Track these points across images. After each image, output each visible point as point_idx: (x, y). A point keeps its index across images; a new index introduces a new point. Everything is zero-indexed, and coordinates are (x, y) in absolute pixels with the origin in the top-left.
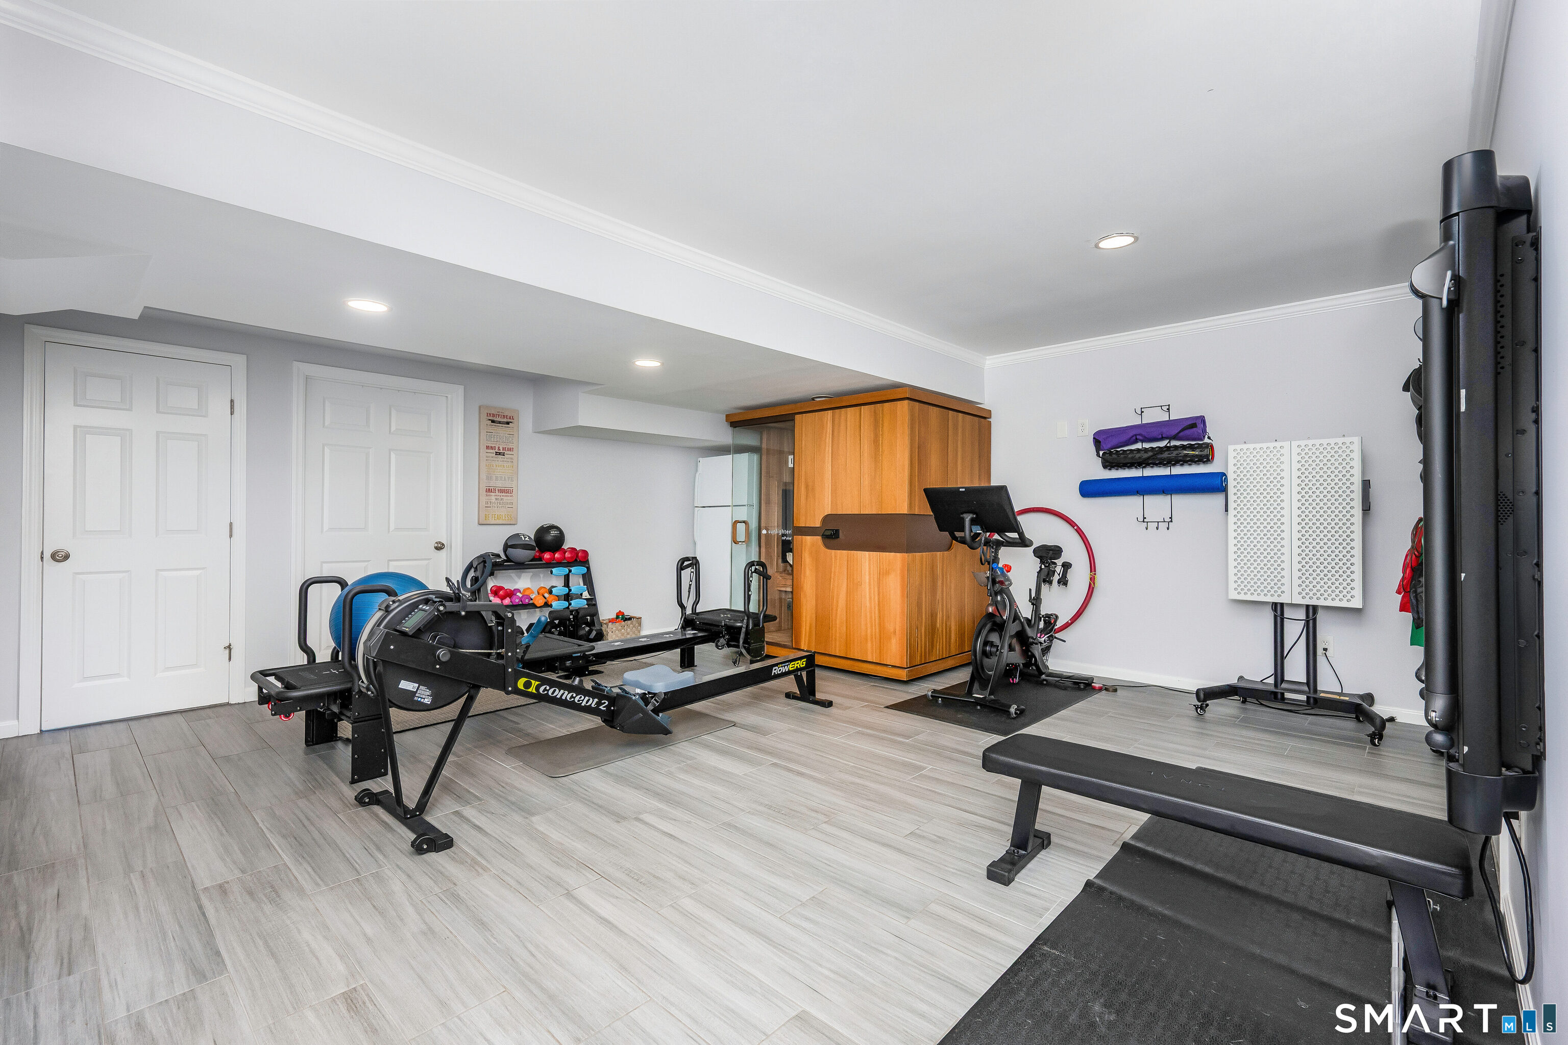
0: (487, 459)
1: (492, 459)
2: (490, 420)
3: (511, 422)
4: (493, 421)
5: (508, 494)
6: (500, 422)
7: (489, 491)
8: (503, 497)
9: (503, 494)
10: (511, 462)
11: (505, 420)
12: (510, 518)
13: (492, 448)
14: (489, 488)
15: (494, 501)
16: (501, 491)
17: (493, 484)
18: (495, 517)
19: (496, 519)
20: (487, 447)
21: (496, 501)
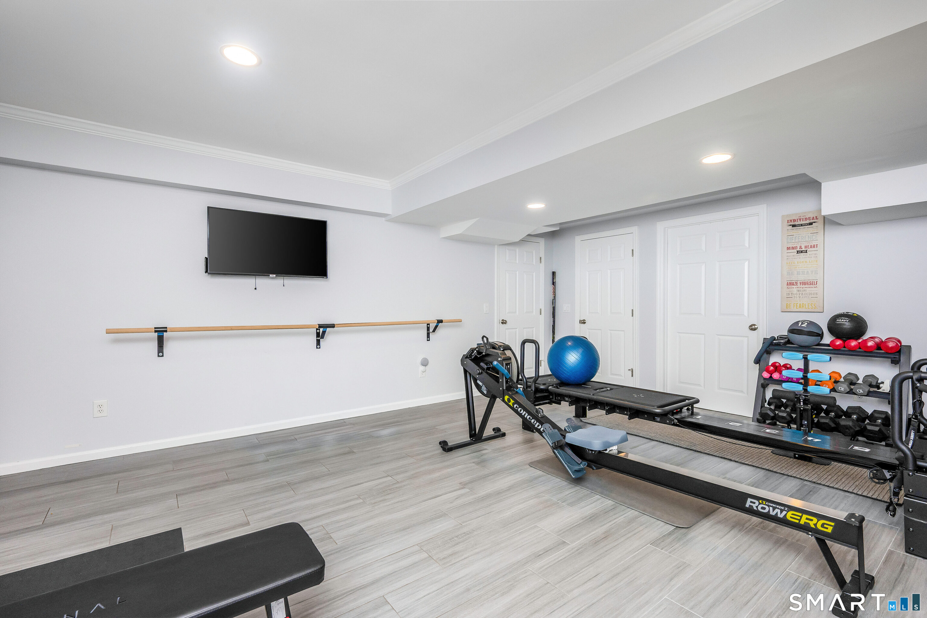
0: (788, 258)
1: (793, 257)
2: (791, 225)
3: (814, 222)
4: (794, 226)
5: (811, 286)
6: (802, 225)
7: (790, 284)
8: (805, 289)
9: (806, 286)
10: (814, 257)
11: (808, 222)
12: (814, 306)
13: (793, 248)
14: (790, 282)
15: (795, 292)
16: (804, 283)
17: (794, 278)
18: (797, 306)
19: (798, 307)
20: (788, 248)
21: (798, 293)
